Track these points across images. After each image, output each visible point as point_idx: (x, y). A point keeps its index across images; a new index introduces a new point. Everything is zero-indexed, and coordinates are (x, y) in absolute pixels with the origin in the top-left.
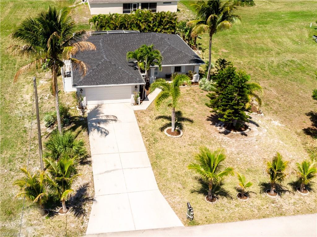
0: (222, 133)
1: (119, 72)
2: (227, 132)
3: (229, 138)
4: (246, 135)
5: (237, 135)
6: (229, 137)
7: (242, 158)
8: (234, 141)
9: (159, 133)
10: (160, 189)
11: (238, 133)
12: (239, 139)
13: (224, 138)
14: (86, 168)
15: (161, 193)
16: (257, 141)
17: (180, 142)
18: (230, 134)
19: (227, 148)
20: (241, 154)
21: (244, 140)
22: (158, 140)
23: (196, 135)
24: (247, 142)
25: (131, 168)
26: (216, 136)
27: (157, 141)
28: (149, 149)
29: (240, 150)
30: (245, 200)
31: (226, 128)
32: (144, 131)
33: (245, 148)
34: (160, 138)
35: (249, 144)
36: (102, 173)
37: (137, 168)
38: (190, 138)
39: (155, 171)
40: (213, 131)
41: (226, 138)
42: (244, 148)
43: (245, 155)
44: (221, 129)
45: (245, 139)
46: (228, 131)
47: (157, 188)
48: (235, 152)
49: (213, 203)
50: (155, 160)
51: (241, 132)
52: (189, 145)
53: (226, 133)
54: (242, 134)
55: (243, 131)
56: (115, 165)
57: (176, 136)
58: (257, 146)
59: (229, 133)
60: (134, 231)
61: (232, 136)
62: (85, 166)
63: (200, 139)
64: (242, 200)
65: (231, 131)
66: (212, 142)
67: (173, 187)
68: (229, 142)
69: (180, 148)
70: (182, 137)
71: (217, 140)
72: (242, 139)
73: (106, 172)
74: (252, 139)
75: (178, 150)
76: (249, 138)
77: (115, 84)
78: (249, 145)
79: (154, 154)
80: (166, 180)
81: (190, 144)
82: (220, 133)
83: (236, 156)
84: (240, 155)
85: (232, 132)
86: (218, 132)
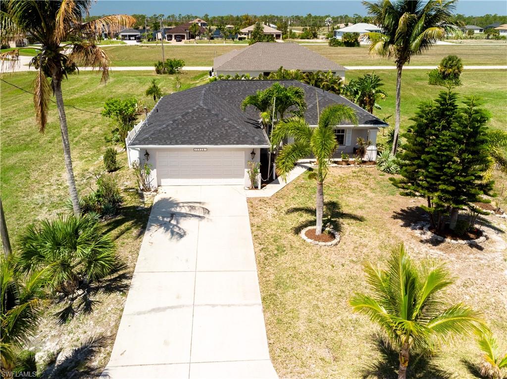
0: (427, 241)
1: (223, 127)
2: (436, 239)
3: (441, 253)
4: (481, 249)
5: (460, 246)
6: (440, 249)
9: (291, 236)
10: (273, 359)
11: (461, 241)
12: (464, 256)
13: (432, 251)
14: (113, 298)
15: (273, 369)
17: (333, 255)
18: (443, 244)
20: (472, 287)
21: (476, 258)
22: (284, 249)
23: (370, 243)
24: (482, 262)
25: (213, 306)
27: (284, 251)
28: (262, 266)
29: (469, 279)
31: (435, 233)
32: (260, 232)
33: (479, 273)
34: (291, 245)
35: (489, 266)
36: (144, 313)
37: (229, 306)
38: (356, 249)
39: (269, 315)
40: (406, 238)
42: (477, 273)
43: (481, 290)
44: (424, 233)
45: (478, 256)
46: (439, 238)
47: (267, 356)
50: (273, 289)
52: (353, 261)
53: (435, 242)
55: (472, 239)
56: (178, 297)
57: (324, 243)
59: (442, 241)
61: (447, 249)
62: (113, 295)
63: (378, 252)
65: (445, 237)
67: (308, 355)
69: (333, 267)
70: (339, 246)
71: (414, 255)
72: (471, 256)
73: (153, 310)
74: (493, 256)
75: (327, 272)
76: (486, 254)
77: (212, 144)
78: (490, 269)
79: (272, 277)
80: (291, 338)
81: (355, 259)
82: (421, 241)
83: (460, 290)
84: (470, 289)
85: (448, 240)
86: (419, 240)
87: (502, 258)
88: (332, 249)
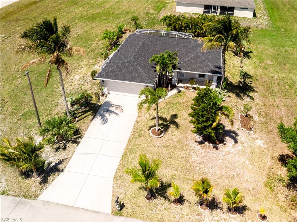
0: (198, 142)
2: (202, 142)
4: (217, 149)
5: (209, 147)
6: (201, 147)
7: (201, 168)
8: (203, 152)
10: (114, 178)
11: (211, 145)
12: (208, 151)
13: (197, 146)
16: (224, 156)
17: (157, 142)
18: (203, 144)
19: (194, 156)
20: (203, 165)
22: (141, 136)
23: (175, 139)
24: (214, 155)
25: (105, 155)
26: (190, 143)
27: (140, 137)
28: (129, 142)
29: (204, 161)
30: (176, 206)
31: (203, 139)
32: (137, 125)
34: (144, 135)
35: (215, 157)
37: (110, 156)
38: (167, 141)
39: (121, 162)
40: (191, 139)
41: (198, 147)
42: (208, 159)
43: (205, 166)
44: (199, 138)
45: (214, 152)
46: (204, 141)
48: (199, 162)
49: (149, 201)
50: (128, 152)
51: (214, 145)
53: (201, 143)
54: (214, 147)
55: (217, 144)
58: (220, 161)
59: (204, 143)
60: (71, 206)
61: (204, 147)
63: (175, 143)
64: (174, 205)
65: (206, 142)
66: (184, 148)
68: (198, 151)
69: (154, 147)
70: (161, 138)
71: (189, 147)
72: (211, 152)
74: (220, 153)
75: (151, 149)
76: (218, 152)
78: (215, 159)
79: (130, 147)
81: (164, 145)
82: (196, 141)
83: (197, 165)
84: (201, 165)
86: (195, 140)
87: (223, 155)
88: (158, 139)
